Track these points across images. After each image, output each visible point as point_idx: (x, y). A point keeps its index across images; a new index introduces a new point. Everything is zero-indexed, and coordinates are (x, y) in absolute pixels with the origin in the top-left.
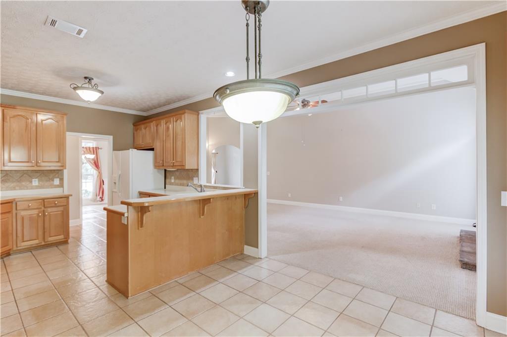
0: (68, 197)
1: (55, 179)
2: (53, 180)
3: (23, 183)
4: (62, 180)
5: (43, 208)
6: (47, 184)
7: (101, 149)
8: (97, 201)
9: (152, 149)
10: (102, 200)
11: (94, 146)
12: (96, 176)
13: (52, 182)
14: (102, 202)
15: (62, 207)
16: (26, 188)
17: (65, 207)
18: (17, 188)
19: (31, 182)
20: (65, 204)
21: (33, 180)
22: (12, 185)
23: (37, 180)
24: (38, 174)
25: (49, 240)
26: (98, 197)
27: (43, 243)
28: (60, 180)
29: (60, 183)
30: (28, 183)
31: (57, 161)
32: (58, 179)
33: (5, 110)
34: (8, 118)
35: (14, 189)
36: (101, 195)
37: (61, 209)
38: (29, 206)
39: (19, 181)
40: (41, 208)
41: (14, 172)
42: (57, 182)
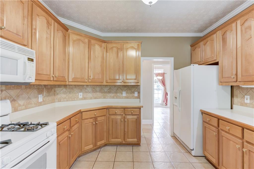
0: (141, 108)
1: (135, 92)
2: (134, 93)
3: (118, 94)
4: (139, 93)
5: (124, 115)
6: (131, 95)
7: (166, 74)
8: (164, 105)
9: (217, 64)
10: (166, 105)
11: (162, 72)
12: (163, 90)
13: (133, 94)
14: (166, 106)
15: (136, 116)
16: (119, 98)
17: (138, 116)
18: (115, 97)
19: (122, 93)
20: (138, 114)
21: (123, 92)
22: (112, 95)
23: (125, 92)
24: (126, 88)
25: (127, 141)
26: (164, 103)
27: (124, 142)
28: (138, 93)
29: (138, 95)
30: (120, 94)
31: (135, 78)
32: (137, 92)
33: (107, 45)
34: (109, 49)
35: (113, 98)
36: (166, 102)
37: (135, 117)
38: (116, 113)
39: (116, 93)
40: (123, 115)
41: (113, 86)
42: (136, 94)
